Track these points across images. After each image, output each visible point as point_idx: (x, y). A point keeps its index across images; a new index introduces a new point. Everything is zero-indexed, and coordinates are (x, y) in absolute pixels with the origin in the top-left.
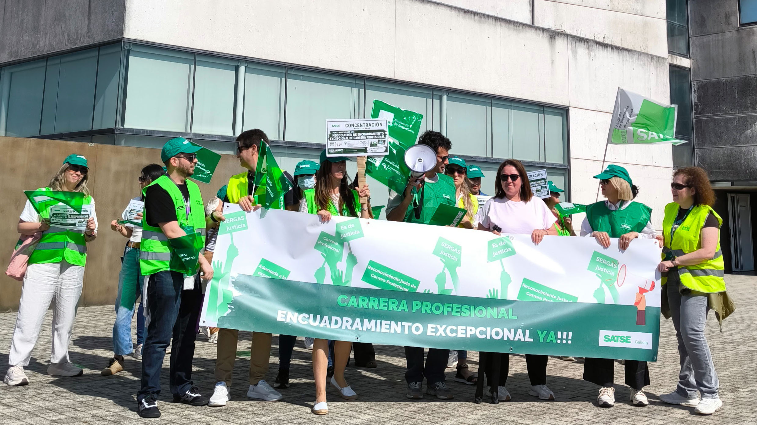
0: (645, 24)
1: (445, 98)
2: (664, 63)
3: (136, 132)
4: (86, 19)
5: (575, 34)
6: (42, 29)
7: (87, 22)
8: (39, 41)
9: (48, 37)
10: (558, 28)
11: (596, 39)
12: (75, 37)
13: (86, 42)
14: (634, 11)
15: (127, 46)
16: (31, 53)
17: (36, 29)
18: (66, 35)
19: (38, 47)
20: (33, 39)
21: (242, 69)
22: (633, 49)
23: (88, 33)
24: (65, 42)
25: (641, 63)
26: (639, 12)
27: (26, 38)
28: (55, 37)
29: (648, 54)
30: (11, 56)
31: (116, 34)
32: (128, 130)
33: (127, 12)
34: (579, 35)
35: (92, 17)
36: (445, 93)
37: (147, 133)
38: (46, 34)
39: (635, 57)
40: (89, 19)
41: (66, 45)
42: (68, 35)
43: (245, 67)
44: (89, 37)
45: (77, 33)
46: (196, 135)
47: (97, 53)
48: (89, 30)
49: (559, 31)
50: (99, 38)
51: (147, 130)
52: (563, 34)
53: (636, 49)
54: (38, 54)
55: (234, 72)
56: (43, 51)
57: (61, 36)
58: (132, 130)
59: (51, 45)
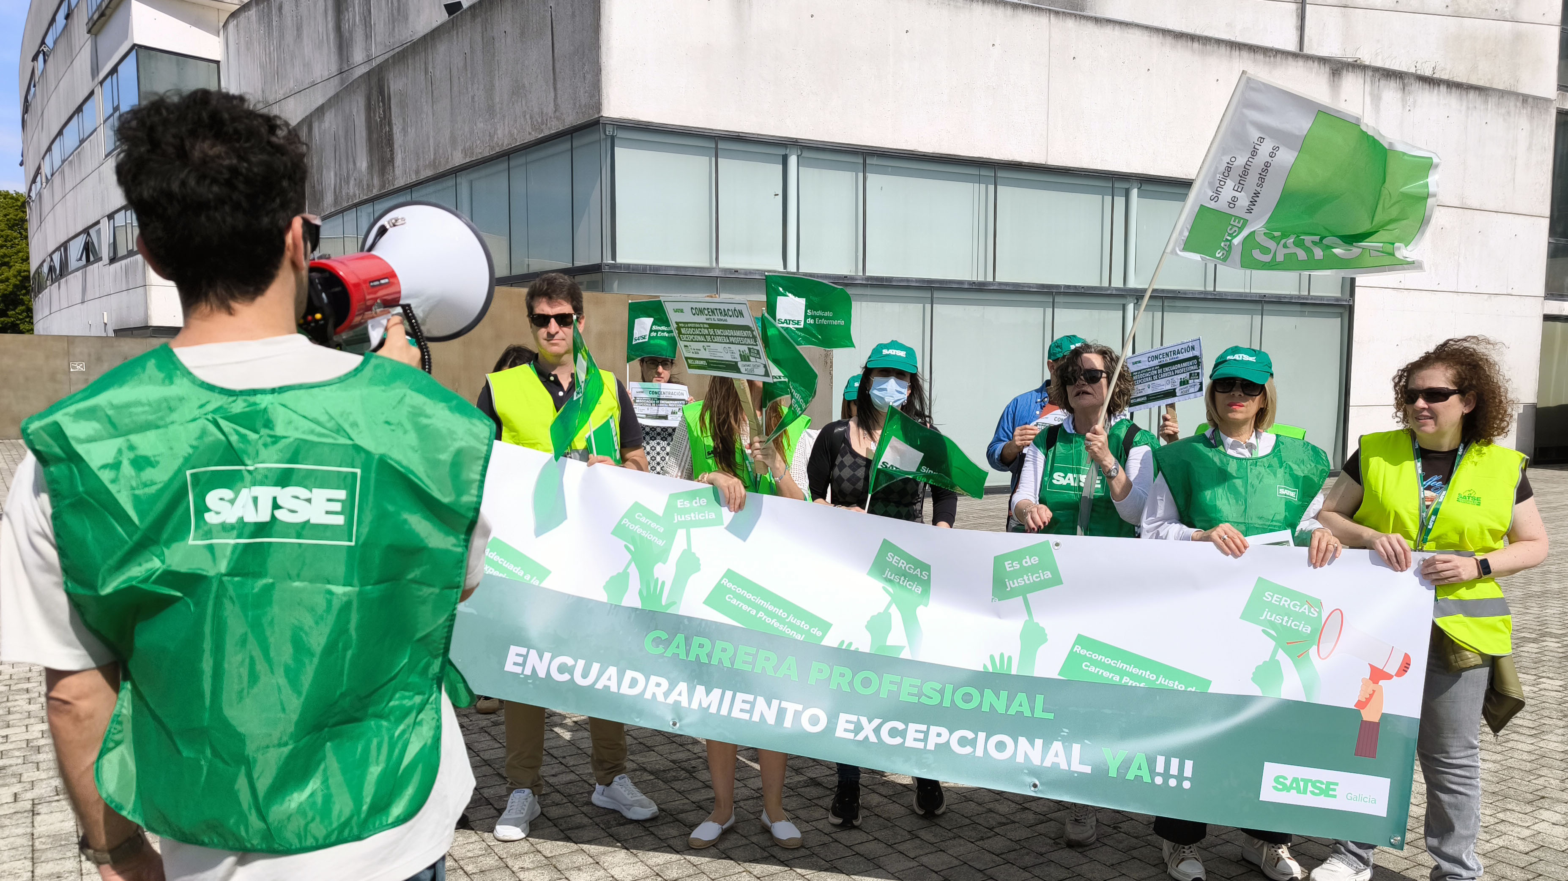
0: (1518, 38)
1: (1134, 192)
2: (1547, 110)
3: (633, 270)
4: (552, 90)
5: (1379, 64)
6: (498, 110)
7: (552, 94)
8: (496, 130)
9: (506, 123)
10: (1349, 55)
11: (1419, 72)
12: (540, 120)
13: (554, 127)
14: (1498, 13)
15: (609, 130)
16: (488, 148)
17: (491, 110)
18: (528, 117)
19: (496, 139)
20: (489, 126)
21: (793, 160)
22: (1488, 85)
23: (555, 111)
24: (528, 129)
25: (1503, 111)
26: (1508, 16)
27: (481, 125)
28: (515, 121)
29: (1517, 95)
30: (466, 155)
31: (591, 111)
32: (620, 266)
33: (603, 72)
34: (1387, 66)
35: (559, 86)
36: (1135, 184)
37: (650, 270)
38: (504, 116)
39: (1492, 101)
40: (555, 89)
41: (530, 134)
42: (531, 118)
43: (798, 157)
44: (558, 118)
45: (542, 113)
46: (725, 270)
47: (568, 145)
48: (556, 108)
49: (1349, 60)
50: (571, 119)
51: (650, 266)
52: (1357, 66)
53: (1494, 86)
54: (498, 150)
55: (780, 167)
56: (502, 144)
57: (522, 119)
58: (627, 267)
59: (511, 134)
